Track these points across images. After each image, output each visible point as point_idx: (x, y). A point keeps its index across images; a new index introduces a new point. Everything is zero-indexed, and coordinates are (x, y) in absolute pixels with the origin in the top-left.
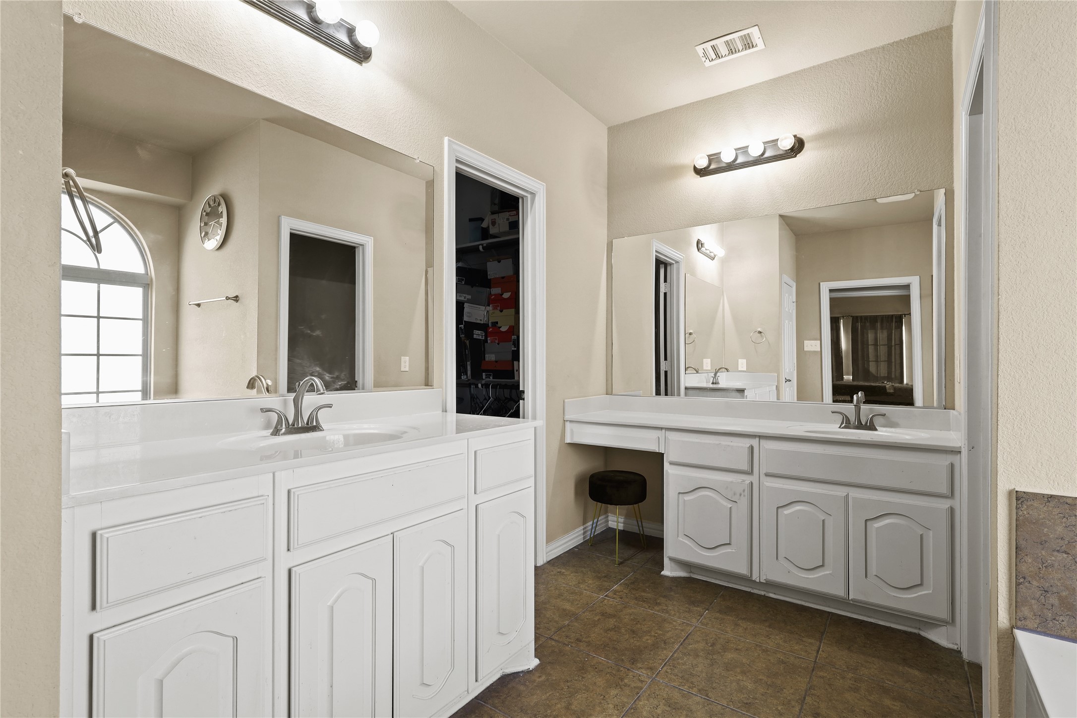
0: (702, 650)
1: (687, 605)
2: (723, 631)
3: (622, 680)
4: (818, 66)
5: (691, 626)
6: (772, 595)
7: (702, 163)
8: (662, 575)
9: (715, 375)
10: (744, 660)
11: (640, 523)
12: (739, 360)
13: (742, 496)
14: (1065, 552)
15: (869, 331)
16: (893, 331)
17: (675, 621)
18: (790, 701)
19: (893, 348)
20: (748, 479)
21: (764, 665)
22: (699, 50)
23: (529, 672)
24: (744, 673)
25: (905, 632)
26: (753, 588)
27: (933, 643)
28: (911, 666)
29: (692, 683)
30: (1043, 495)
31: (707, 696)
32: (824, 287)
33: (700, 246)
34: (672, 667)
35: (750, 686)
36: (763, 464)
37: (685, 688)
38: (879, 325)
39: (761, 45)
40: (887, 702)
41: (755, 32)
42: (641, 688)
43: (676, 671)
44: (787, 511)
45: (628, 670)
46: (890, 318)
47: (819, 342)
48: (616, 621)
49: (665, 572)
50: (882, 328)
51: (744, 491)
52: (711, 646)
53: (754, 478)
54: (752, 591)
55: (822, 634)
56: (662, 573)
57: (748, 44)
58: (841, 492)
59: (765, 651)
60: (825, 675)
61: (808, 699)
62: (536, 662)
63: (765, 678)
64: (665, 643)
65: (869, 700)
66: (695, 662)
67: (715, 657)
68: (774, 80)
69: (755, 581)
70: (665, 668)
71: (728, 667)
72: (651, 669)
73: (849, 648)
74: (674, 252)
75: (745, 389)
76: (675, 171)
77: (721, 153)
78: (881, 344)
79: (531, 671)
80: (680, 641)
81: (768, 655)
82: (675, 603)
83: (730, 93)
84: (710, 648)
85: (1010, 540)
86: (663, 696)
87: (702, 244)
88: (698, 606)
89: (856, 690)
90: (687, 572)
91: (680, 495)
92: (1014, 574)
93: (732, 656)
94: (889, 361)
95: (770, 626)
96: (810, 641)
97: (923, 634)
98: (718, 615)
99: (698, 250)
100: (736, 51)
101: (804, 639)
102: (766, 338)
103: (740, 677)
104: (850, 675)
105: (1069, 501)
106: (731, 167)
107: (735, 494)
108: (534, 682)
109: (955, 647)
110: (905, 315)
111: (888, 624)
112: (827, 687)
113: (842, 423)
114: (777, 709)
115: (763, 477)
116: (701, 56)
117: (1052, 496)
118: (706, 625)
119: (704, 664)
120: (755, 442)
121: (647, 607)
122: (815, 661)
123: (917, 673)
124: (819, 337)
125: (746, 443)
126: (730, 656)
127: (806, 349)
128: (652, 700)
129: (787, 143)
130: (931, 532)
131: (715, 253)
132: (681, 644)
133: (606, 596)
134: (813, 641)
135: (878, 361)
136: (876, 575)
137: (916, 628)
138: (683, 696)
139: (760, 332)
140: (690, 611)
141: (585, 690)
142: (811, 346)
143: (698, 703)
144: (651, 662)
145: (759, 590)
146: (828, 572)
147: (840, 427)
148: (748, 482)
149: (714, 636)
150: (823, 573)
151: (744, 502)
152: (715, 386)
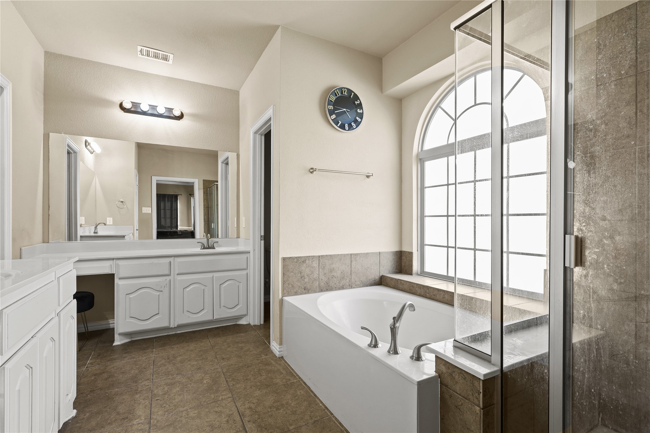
0: (165, 362)
1: (142, 351)
2: (168, 352)
3: (137, 390)
4: (190, 81)
5: (152, 357)
6: (179, 332)
7: (128, 105)
8: (114, 346)
9: (96, 228)
10: (186, 357)
11: (86, 325)
12: (107, 218)
13: (166, 287)
14: (293, 272)
15: (161, 202)
16: (173, 203)
17: (142, 359)
18: (212, 360)
19: (173, 211)
20: (168, 278)
21: (195, 355)
22: (139, 48)
23: (73, 418)
24: (189, 361)
25: (232, 325)
26: (169, 333)
27: (242, 324)
28: (240, 333)
29: (171, 374)
30: (289, 257)
31: (181, 374)
32: (154, 179)
33: (87, 144)
34: (157, 374)
35: (195, 363)
36: (176, 269)
37: (170, 377)
38: (166, 199)
39: (171, 62)
40: (240, 345)
41: (171, 56)
42: (150, 387)
43: (161, 374)
44: (188, 289)
45: (136, 386)
46: (172, 196)
47: (151, 208)
48: (107, 374)
49: (116, 343)
50: (168, 201)
51: (166, 284)
52: (168, 359)
53: (171, 277)
54: (169, 334)
55: (207, 336)
56: (114, 344)
57: (166, 59)
58: (210, 275)
59: (191, 351)
60: (218, 347)
61: (218, 356)
62: (75, 411)
63: (199, 358)
64: (145, 369)
65: (235, 347)
66: (166, 368)
67: (173, 362)
68: (169, 77)
69: (172, 328)
70: (154, 376)
71: (182, 362)
72: (148, 380)
73: (219, 337)
74: (75, 145)
75: (126, 235)
76: (106, 103)
77: (141, 104)
78: (167, 209)
79: (75, 417)
80: (152, 364)
81: (194, 351)
82: (134, 353)
83: (144, 73)
84: (168, 360)
85: (282, 272)
86: (163, 384)
87: (88, 143)
88: (148, 349)
89: (230, 347)
90: (129, 339)
91: (127, 295)
92: (283, 282)
93: (180, 358)
94: (171, 218)
95: (186, 342)
96: (205, 340)
97: (238, 323)
98: (161, 348)
99: (86, 147)
100: (159, 58)
101: (203, 341)
102: (126, 206)
103: (189, 363)
104: (225, 344)
105: (293, 258)
106: (144, 113)
107: (161, 287)
108: (83, 419)
109: (248, 323)
110: (179, 195)
111: (226, 325)
112: (221, 350)
113: (202, 247)
114: (210, 364)
115: (176, 275)
116: (138, 51)
117: (290, 257)
118: (159, 354)
119: (170, 366)
120: (171, 259)
121: (120, 361)
122: (211, 345)
123: (243, 334)
124: (151, 206)
125: (167, 260)
126: (179, 359)
127: (143, 212)
128: (159, 388)
129: (177, 113)
130: (241, 283)
131: (95, 150)
132: (153, 365)
133: (87, 367)
134: (206, 340)
135: (166, 218)
136: (224, 306)
137: (235, 322)
138: (172, 379)
139: (122, 202)
140: (145, 353)
141: (120, 404)
142: (146, 210)
143: (180, 378)
144: (145, 378)
145: (172, 332)
146: (206, 311)
147: (201, 249)
148: (168, 280)
149: (166, 356)
150: (203, 312)
151: (166, 291)
152: (96, 235)
